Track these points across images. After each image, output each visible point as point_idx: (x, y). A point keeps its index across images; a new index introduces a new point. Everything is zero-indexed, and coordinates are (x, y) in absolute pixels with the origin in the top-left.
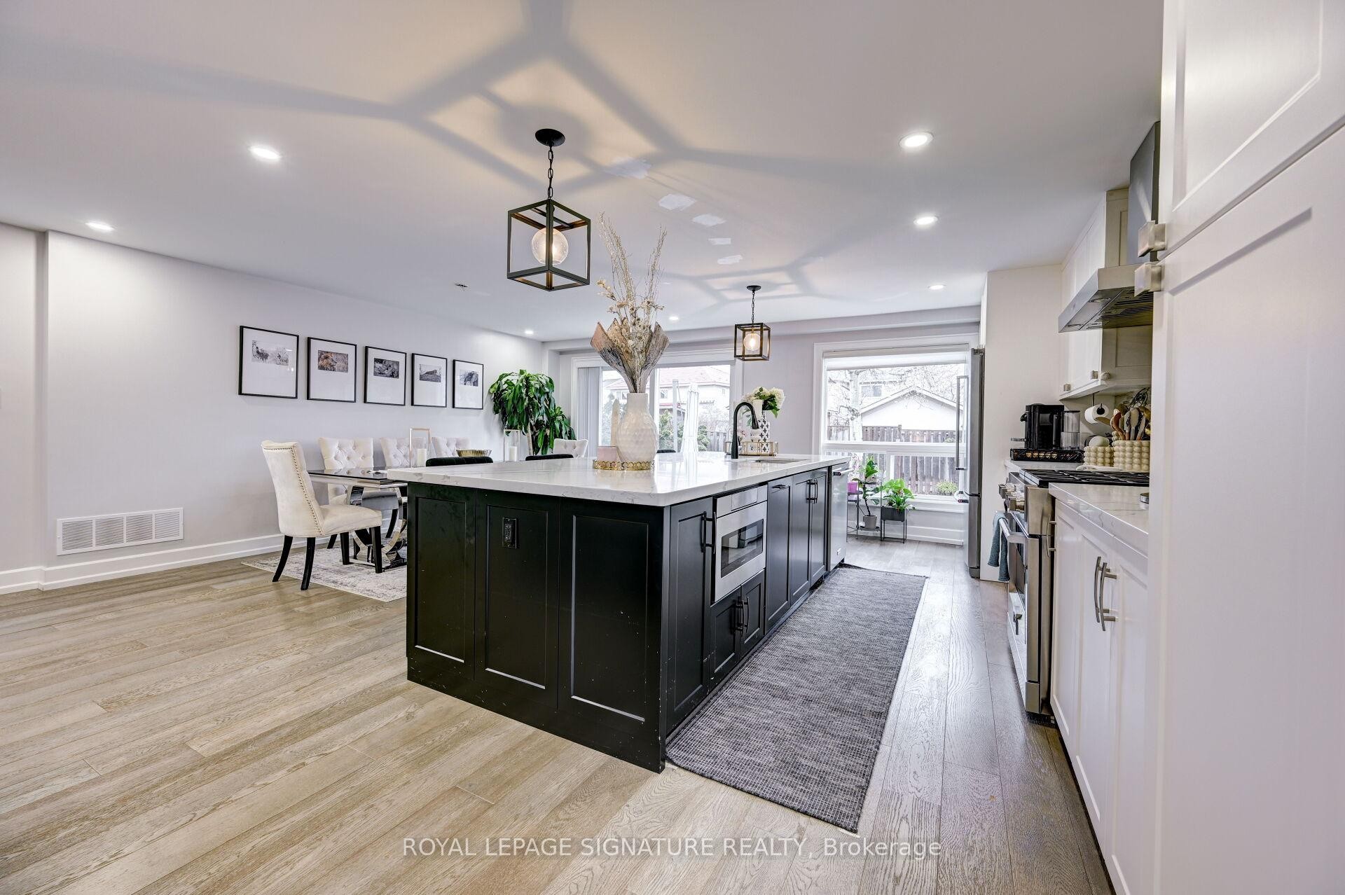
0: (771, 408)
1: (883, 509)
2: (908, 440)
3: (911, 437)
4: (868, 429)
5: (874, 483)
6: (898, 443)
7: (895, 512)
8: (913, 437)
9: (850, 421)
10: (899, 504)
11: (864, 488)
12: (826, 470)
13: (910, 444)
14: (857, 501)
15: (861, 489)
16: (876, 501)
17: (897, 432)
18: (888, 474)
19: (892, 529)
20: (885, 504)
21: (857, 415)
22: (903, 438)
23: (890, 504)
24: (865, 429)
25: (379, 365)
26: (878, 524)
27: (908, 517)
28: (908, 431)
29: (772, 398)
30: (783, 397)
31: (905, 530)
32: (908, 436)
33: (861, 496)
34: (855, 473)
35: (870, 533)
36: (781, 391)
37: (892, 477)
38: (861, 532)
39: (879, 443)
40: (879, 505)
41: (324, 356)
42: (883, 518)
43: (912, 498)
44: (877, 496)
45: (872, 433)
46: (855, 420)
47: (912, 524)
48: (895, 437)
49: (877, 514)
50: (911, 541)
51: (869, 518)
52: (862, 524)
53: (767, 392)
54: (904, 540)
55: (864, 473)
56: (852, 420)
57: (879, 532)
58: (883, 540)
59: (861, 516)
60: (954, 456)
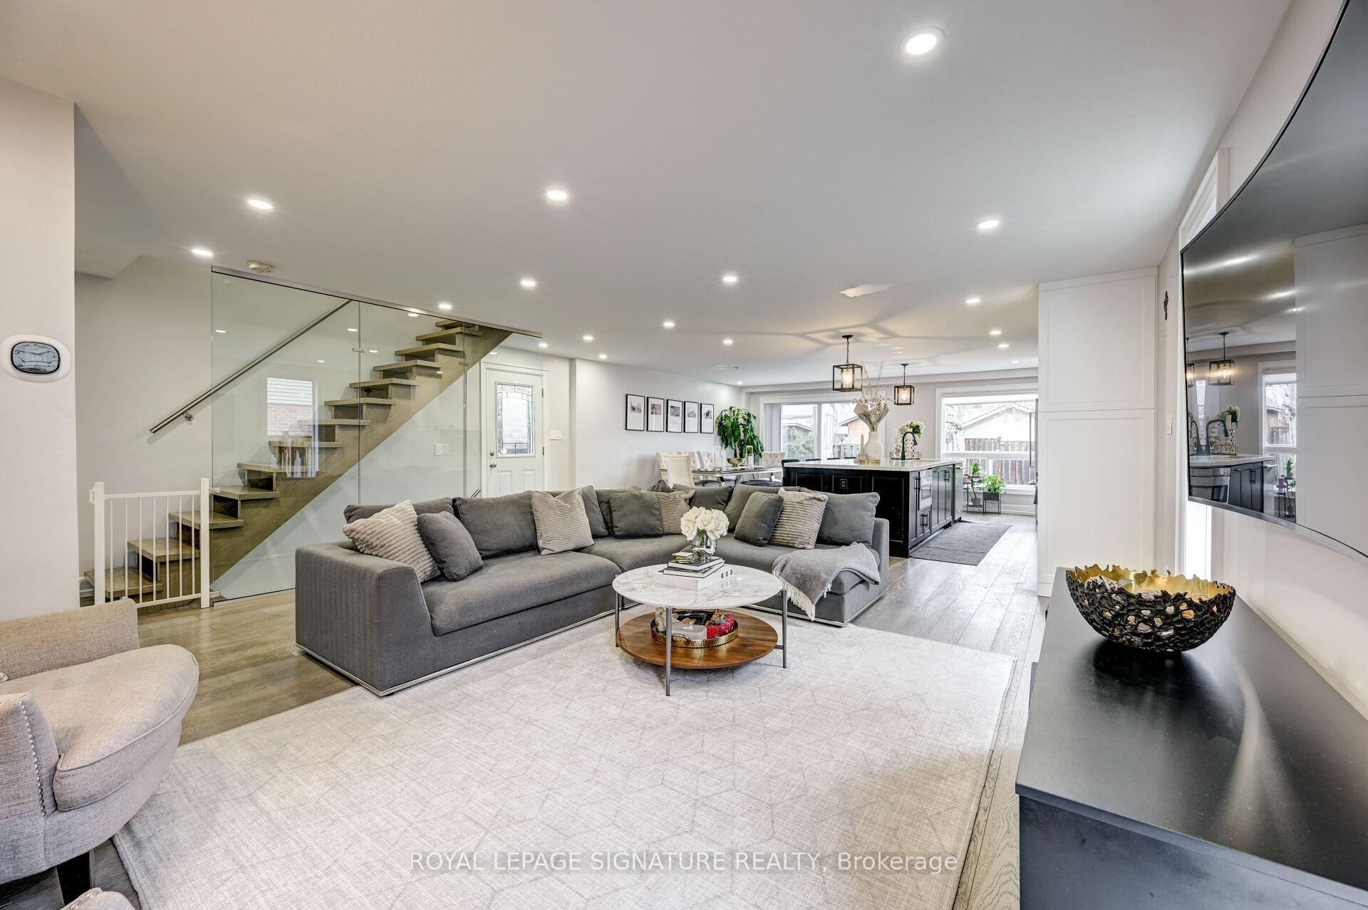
0: (917, 433)
1: (984, 493)
2: (1008, 450)
3: (1010, 447)
4: (971, 441)
5: (978, 477)
6: (997, 451)
7: (993, 495)
8: (1012, 447)
9: (954, 434)
10: (995, 490)
11: (972, 480)
12: (952, 466)
13: (1009, 452)
14: (967, 489)
15: (970, 481)
16: (980, 489)
17: (998, 442)
18: (988, 472)
19: (991, 506)
20: (986, 491)
21: (960, 429)
22: (1002, 448)
23: (990, 490)
24: (967, 441)
25: (672, 410)
26: (981, 504)
27: (1002, 499)
28: (1007, 442)
29: (917, 427)
30: (924, 427)
31: (999, 507)
32: (1007, 447)
33: (970, 485)
34: (966, 469)
35: (976, 509)
36: (921, 423)
37: (991, 473)
38: (970, 509)
39: (980, 452)
40: (982, 491)
41: (653, 407)
42: (985, 499)
43: (1004, 486)
44: (981, 485)
45: (972, 444)
46: (959, 433)
47: (1004, 503)
48: (995, 448)
49: (981, 497)
50: (1003, 514)
51: (974, 500)
52: (971, 503)
53: (915, 424)
54: (999, 513)
55: (972, 471)
56: (955, 433)
57: (982, 509)
58: (985, 513)
59: (970, 499)
60: (1028, 459)
